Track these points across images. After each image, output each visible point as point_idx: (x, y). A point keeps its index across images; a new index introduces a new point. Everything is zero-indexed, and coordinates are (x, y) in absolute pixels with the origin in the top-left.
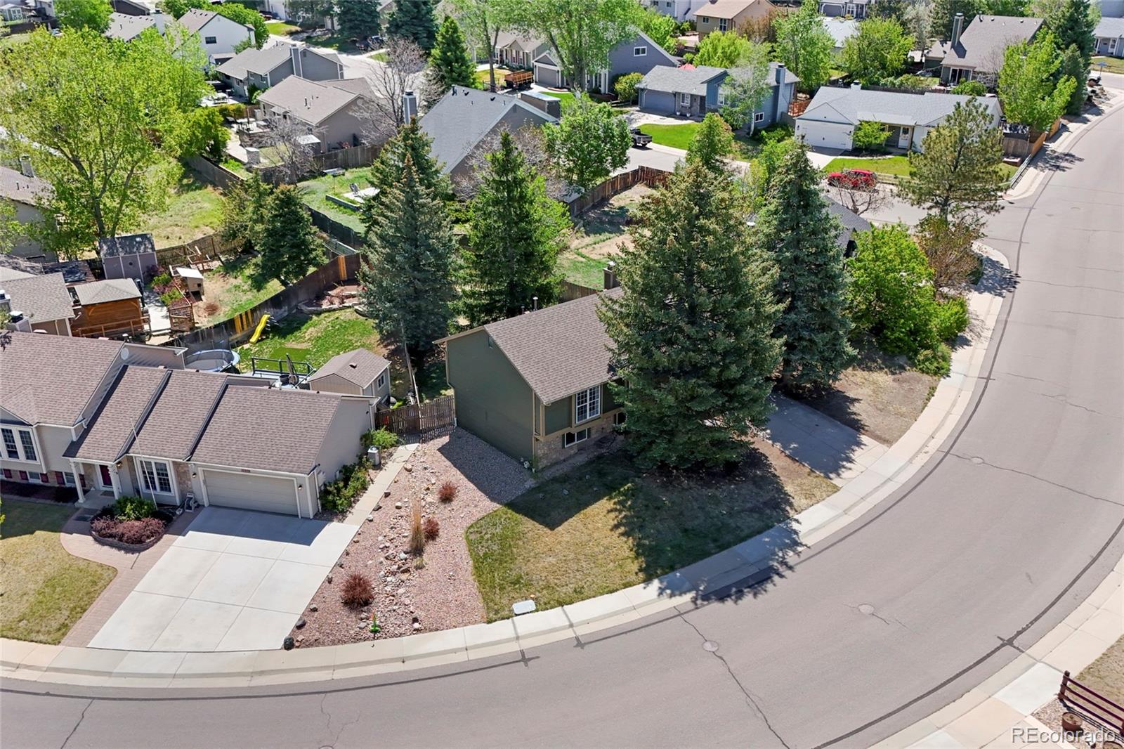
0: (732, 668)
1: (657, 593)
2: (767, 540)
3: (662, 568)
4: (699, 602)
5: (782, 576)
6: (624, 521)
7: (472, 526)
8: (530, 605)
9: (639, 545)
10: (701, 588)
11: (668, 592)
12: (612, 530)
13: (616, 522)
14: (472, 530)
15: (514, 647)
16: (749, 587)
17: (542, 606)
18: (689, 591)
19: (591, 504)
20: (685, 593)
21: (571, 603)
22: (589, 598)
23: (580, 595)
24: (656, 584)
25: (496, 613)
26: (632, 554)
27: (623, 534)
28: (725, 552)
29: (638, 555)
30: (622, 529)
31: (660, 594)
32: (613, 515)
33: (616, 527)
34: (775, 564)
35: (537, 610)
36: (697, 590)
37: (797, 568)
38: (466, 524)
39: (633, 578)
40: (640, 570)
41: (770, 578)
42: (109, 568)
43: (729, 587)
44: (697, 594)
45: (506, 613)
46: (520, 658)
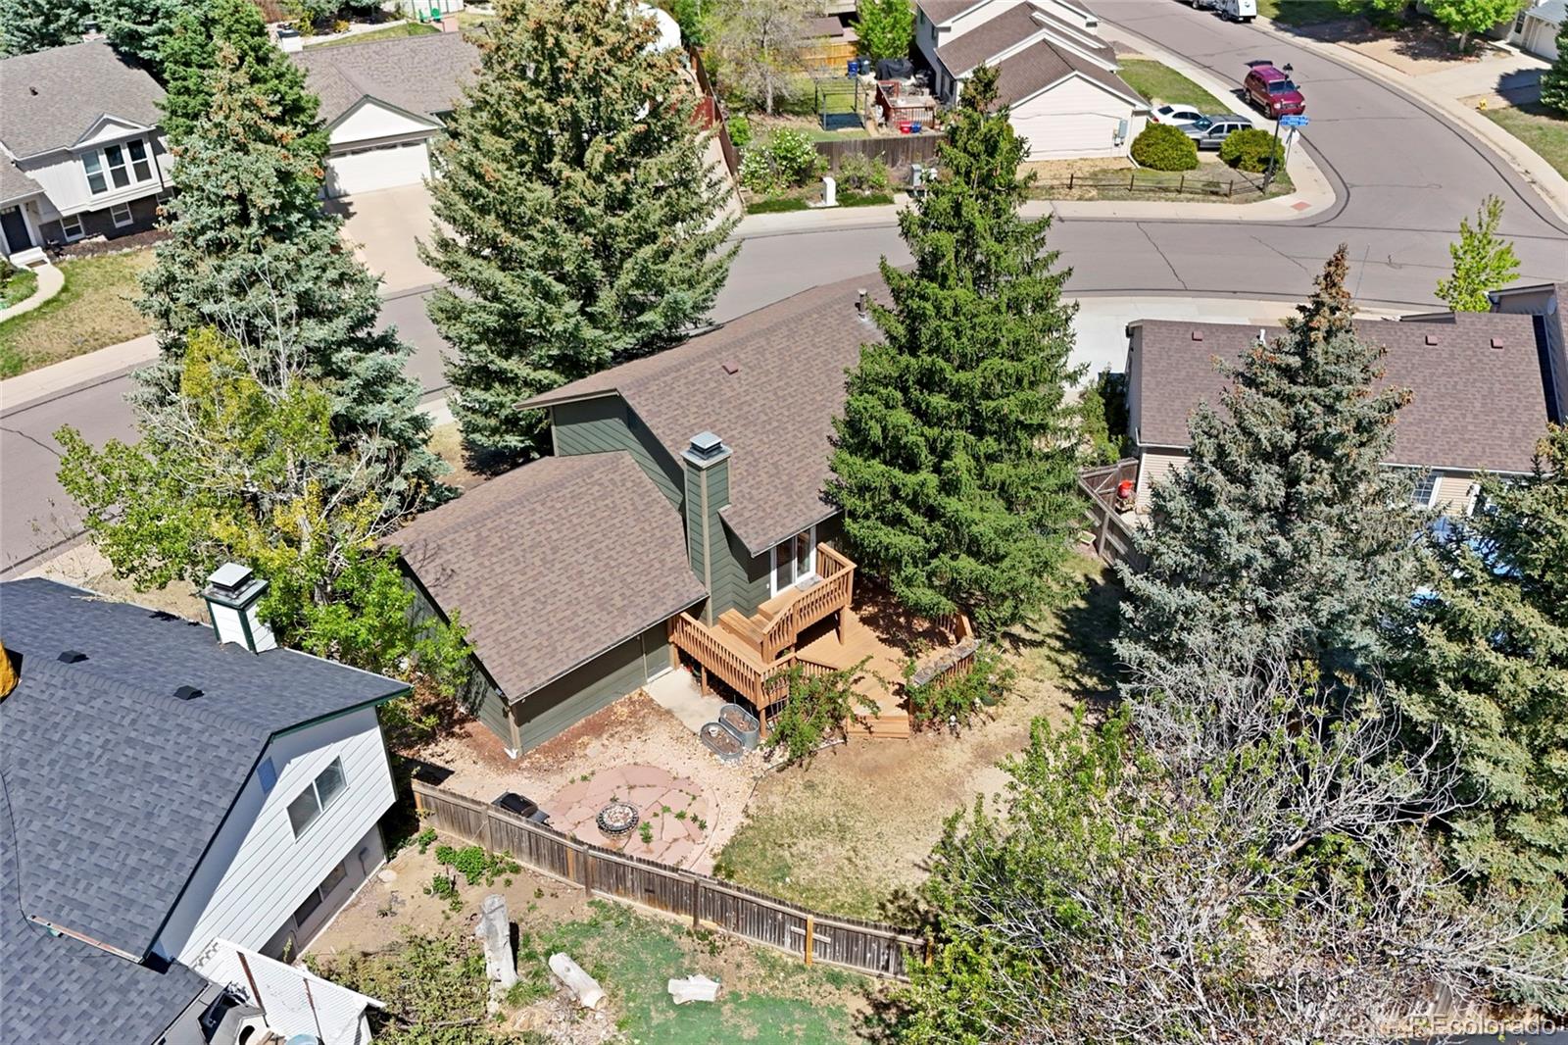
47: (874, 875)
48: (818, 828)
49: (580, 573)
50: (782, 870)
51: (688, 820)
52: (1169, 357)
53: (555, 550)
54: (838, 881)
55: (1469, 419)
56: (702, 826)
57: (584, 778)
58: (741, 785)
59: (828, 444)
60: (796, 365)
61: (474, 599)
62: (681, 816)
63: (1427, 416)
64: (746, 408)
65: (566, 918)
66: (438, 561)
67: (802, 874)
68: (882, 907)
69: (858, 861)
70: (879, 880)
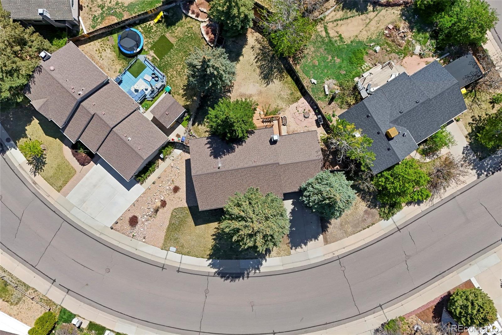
0: (206, 301)
1: (208, 265)
2: (252, 263)
3: (216, 257)
4: (216, 274)
5: (243, 279)
6: (217, 234)
7: (175, 209)
8: (174, 249)
9: (215, 246)
10: (221, 269)
11: (211, 266)
12: (211, 236)
13: (214, 233)
14: (175, 210)
15: (163, 262)
16: (232, 277)
17: (177, 252)
18: (217, 268)
19: (212, 222)
20: (215, 268)
21: (185, 255)
22: (190, 256)
23: (188, 254)
24: (210, 261)
25: (165, 247)
26: (211, 248)
27: (213, 239)
28: (237, 260)
29: (212, 249)
30: (214, 237)
31: (209, 266)
32: (215, 230)
33: (214, 235)
34: (246, 273)
35: (175, 252)
36: (219, 269)
37: (250, 278)
38: (175, 207)
39: (205, 256)
40: (209, 255)
41: (240, 277)
42: (74, 169)
43: (227, 273)
44: (218, 270)
45: (167, 249)
46: (162, 267)
47: (281, 86)
48: (282, 98)
49: (296, 146)
50: (292, 94)
51: (298, 110)
52: (148, 149)
53: (298, 151)
54: (286, 88)
55: (115, 98)
56: (296, 107)
57: (306, 126)
58: (287, 112)
59: (246, 142)
60: (241, 159)
61: (315, 147)
62: (298, 111)
63: (120, 104)
64: (257, 153)
65: (322, 102)
66: (318, 154)
67: (289, 92)
68: (284, 80)
69: (281, 89)
70: (281, 85)
